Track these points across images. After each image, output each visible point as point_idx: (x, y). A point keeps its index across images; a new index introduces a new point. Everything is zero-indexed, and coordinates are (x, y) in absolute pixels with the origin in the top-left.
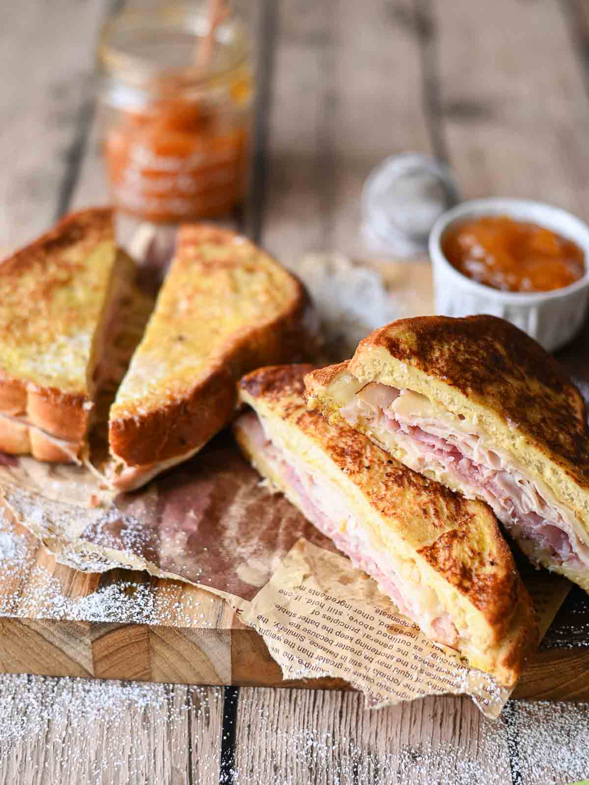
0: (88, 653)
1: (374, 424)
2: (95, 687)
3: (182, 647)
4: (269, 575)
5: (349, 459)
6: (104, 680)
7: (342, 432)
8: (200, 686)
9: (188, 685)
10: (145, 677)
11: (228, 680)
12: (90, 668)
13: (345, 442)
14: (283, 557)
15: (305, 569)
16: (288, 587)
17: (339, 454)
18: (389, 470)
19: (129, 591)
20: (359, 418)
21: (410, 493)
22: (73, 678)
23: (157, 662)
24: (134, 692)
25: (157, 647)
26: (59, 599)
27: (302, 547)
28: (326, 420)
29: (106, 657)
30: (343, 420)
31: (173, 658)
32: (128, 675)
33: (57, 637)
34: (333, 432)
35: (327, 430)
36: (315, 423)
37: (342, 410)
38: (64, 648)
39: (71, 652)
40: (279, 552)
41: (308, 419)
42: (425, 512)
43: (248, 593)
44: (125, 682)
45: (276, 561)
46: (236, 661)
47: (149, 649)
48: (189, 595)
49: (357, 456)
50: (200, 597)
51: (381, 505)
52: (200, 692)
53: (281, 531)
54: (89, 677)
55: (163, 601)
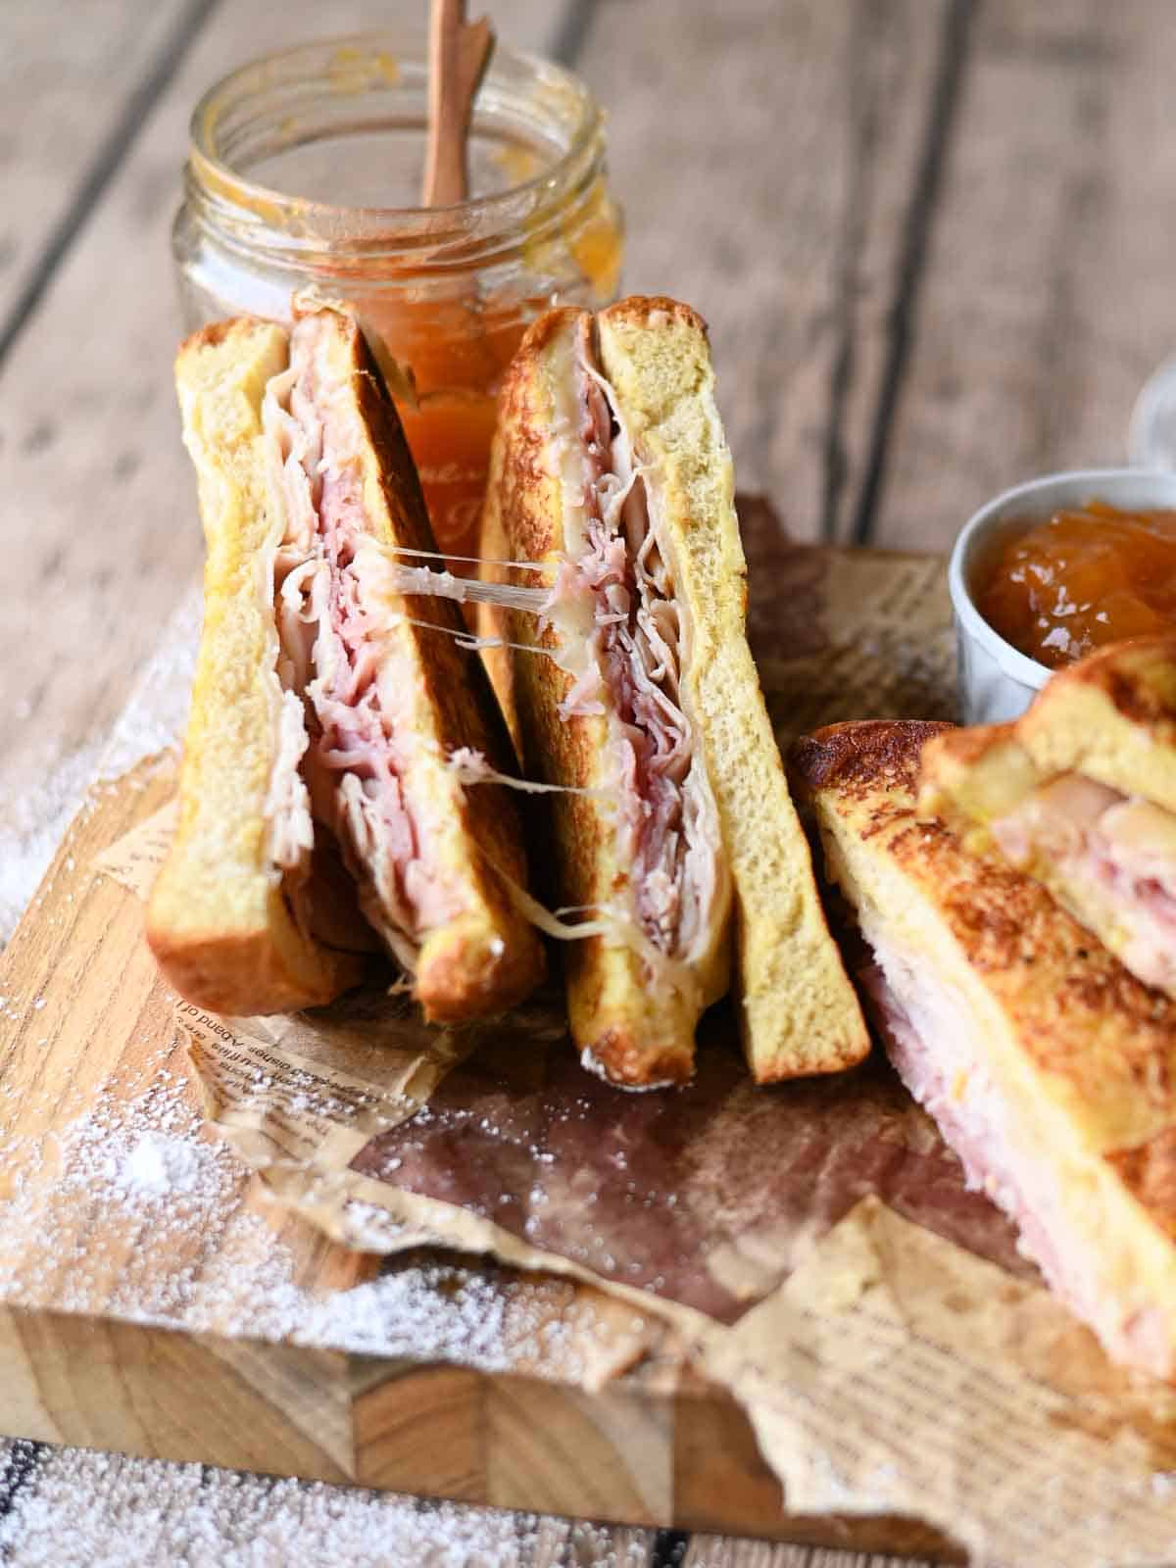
0: (342, 1425)
1: (1066, 866)
2: (355, 1507)
3: (560, 1426)
4: (784, 1275)
5: (989, 937)
6: (378, 1493)
7: (987, 875)
8: (598, 1524)
9: (571, 1520)
10: (471, 1495)
11: (663, 1513)
12: (345, 1461)
13: (991, 899)
14: (822, 1236)
15: (869, 1267)
16: (825, 1306)
17: (970, 922)
18: (1077, 970)
19: (448, 1289)
20: (1034, 849)
21: (1113, 1027)
22: (305, 1483)
23: (500, 1458)
24: (443, 1525)
25: (504, 1423)
26: (284, 1293)
27: (869, 1218)
28: (956, 847)
29: (385, 1437)
30: (993, 847)
31: (537, 1453)
32: (434, 1483)
33: (273, 1382)
34: (967, 873)
35: (953, 868)
36: (931, 850)
37: (995, 828)
38: (291, 1410)
39: (303, 1421)
40: (813, 1225)
41: (916, 841)
42: (1139, 1072)
43: (728, 1311)
44: (426, 1501)
45: (803, 1245)
46: (683, 1472)
47: (483, 1427)
48: (586, 1311)
49: (1010, 932)
50: (613, 1314)
51: (1042, 1045)
52: (598, 1539)
53: (822, 1176)
54: (345, 1485)
55: (525, 1314)
